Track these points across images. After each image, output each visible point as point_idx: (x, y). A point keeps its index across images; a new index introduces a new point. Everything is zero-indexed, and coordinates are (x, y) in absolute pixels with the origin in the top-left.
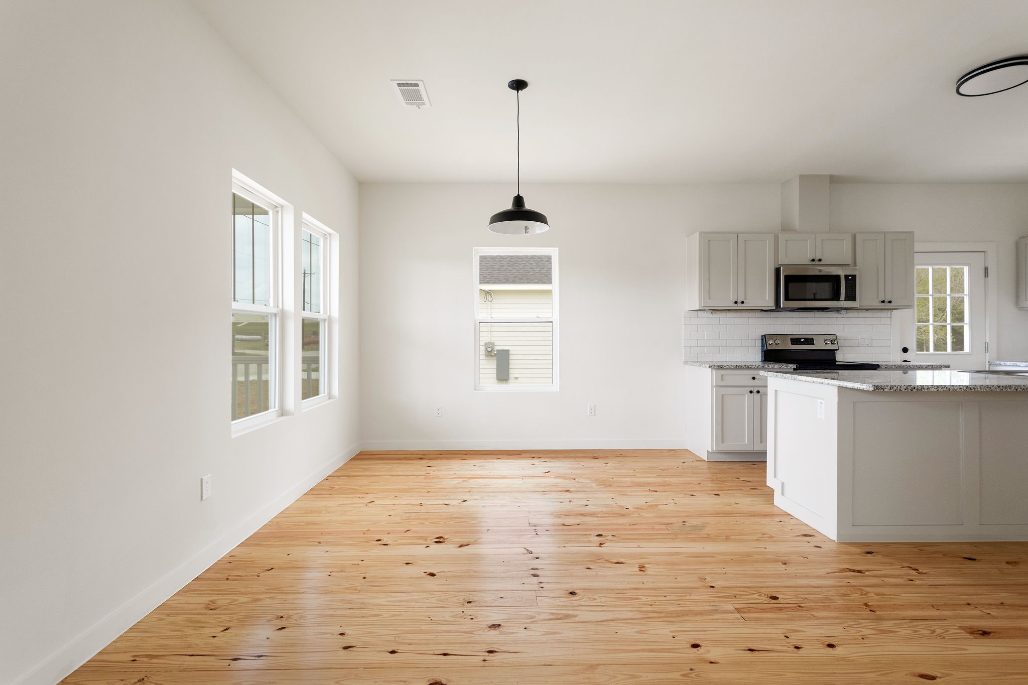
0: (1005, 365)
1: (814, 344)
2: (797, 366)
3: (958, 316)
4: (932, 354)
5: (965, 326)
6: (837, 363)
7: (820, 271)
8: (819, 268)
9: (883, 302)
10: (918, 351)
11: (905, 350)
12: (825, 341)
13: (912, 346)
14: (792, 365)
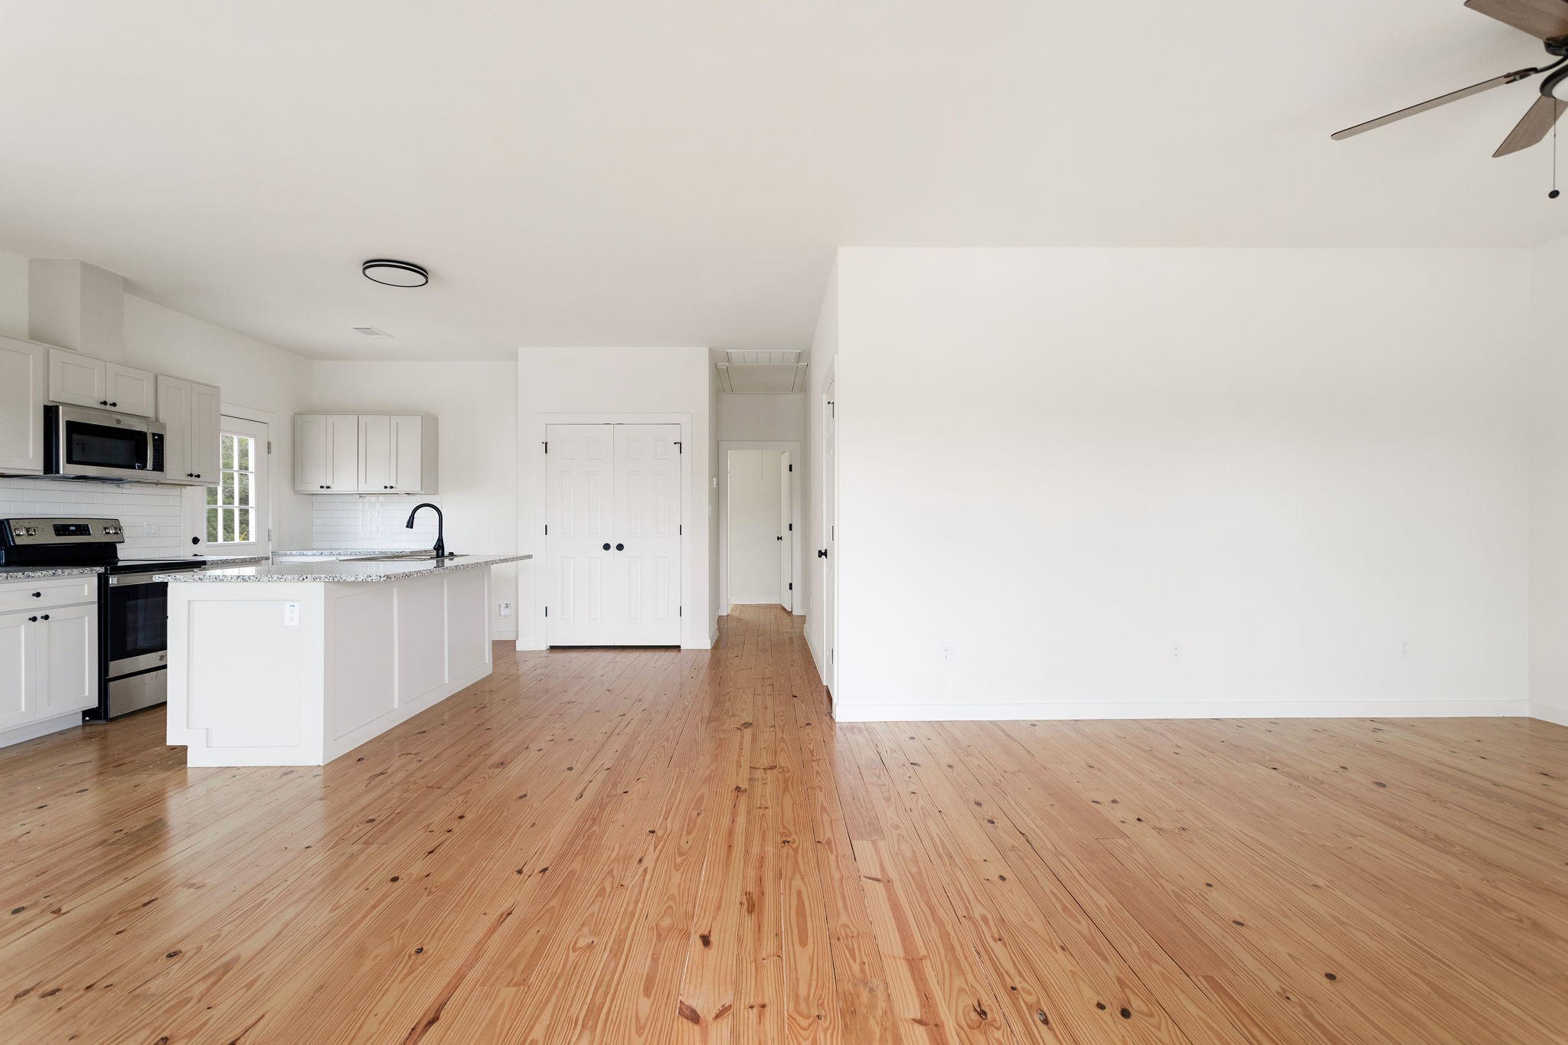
0: (291, 555)
1: (89, 534)
2: (106, 569)
3: (244, 500)
4: (221, 545)
5: (251, 511)
6: (120, 564)
7: (119, 421)
8: (118, 417)
9: (191, 475)
10: (208, 541)
11: (196, 541)
12: (105, 529)
13: (203, 536)
14: (99, 568)
